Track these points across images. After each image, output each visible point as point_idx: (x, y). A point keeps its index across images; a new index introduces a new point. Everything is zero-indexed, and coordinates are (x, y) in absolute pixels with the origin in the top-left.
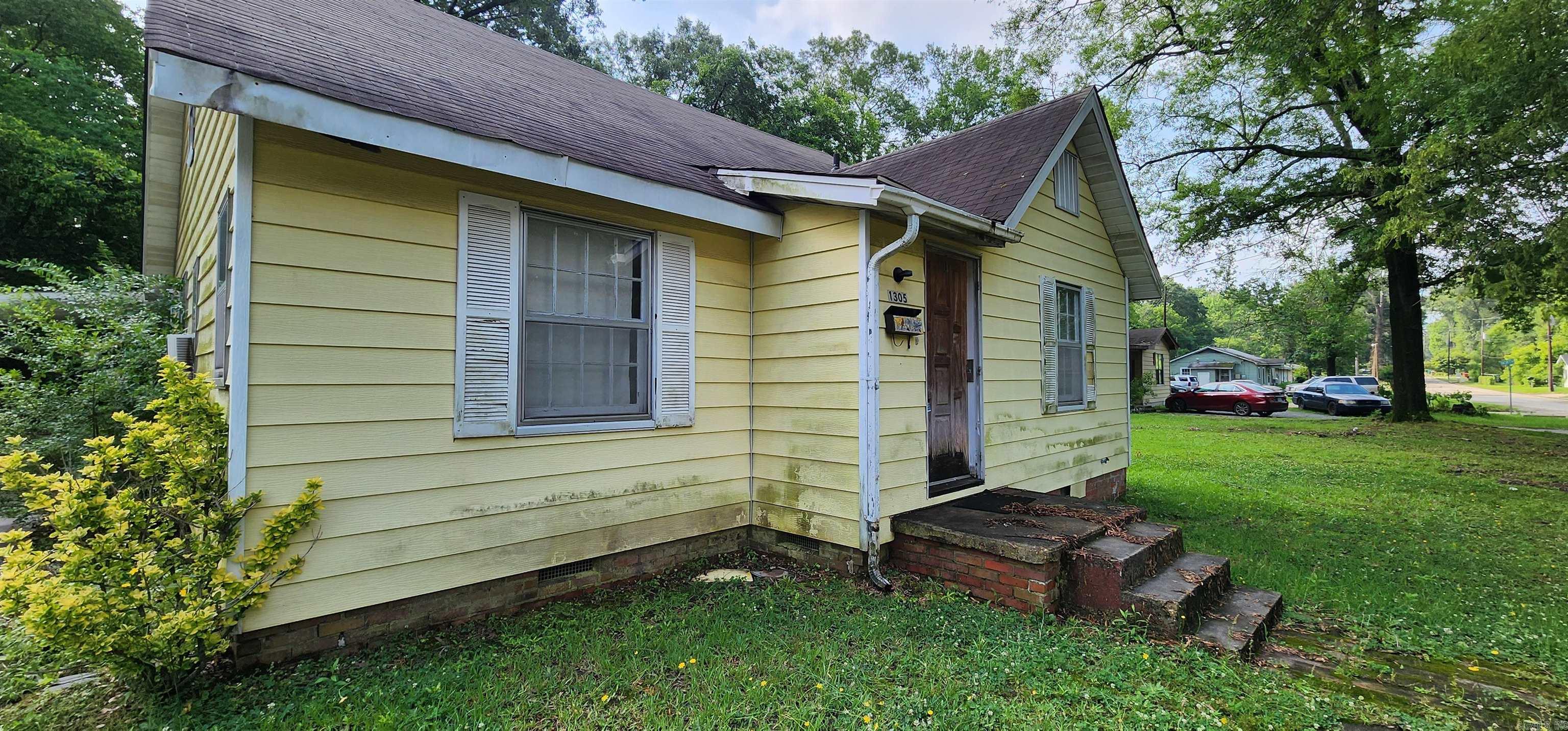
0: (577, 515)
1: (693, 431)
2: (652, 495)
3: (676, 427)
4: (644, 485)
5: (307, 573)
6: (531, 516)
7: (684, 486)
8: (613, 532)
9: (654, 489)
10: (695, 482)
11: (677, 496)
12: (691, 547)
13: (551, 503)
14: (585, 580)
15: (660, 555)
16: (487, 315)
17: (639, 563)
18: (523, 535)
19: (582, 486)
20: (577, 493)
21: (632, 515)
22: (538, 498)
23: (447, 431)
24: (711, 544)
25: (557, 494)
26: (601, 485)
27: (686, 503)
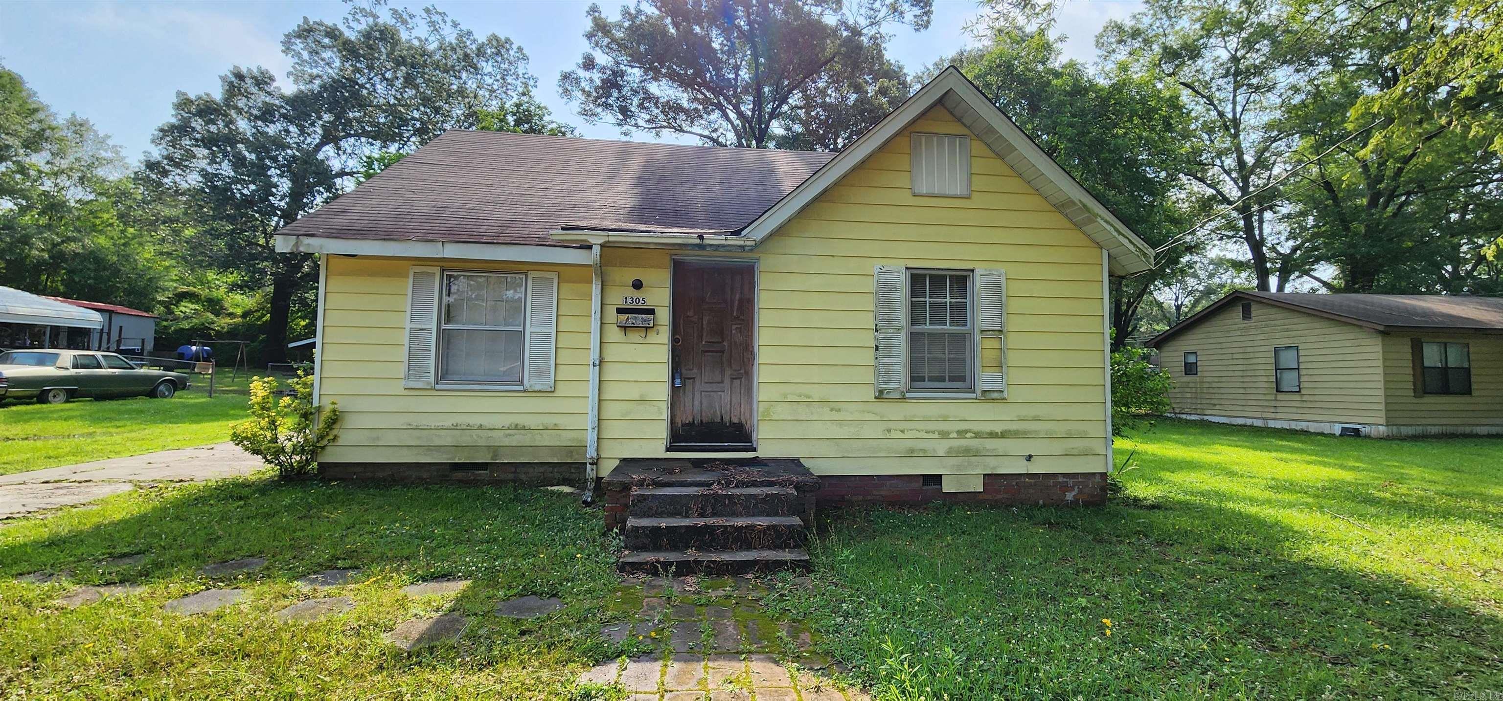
0: (471, 436)
1: (555, 395)
2: (522, 432)
3: (540, 391)
4: (517, 425)
5: (340, 442)
6: (443, 432)
7: (547, 429)
8: (495, 450)
9: (524, 428)
10: (555, 428)
11: (541, 435)
12: (556, 470)
13: (455, 427)
14: (480, 475)
15: (531, 470)
16: (420, 327)
17: (515, 472)
18: (437, 442)
19: (475, 420)
20: (471, 424)
21: (506, 442)
22: (448, 424)
23: (402, 383)
24: (573, 471)
25: (459, 423)
26: (486, 421)
27: (546, 439)
